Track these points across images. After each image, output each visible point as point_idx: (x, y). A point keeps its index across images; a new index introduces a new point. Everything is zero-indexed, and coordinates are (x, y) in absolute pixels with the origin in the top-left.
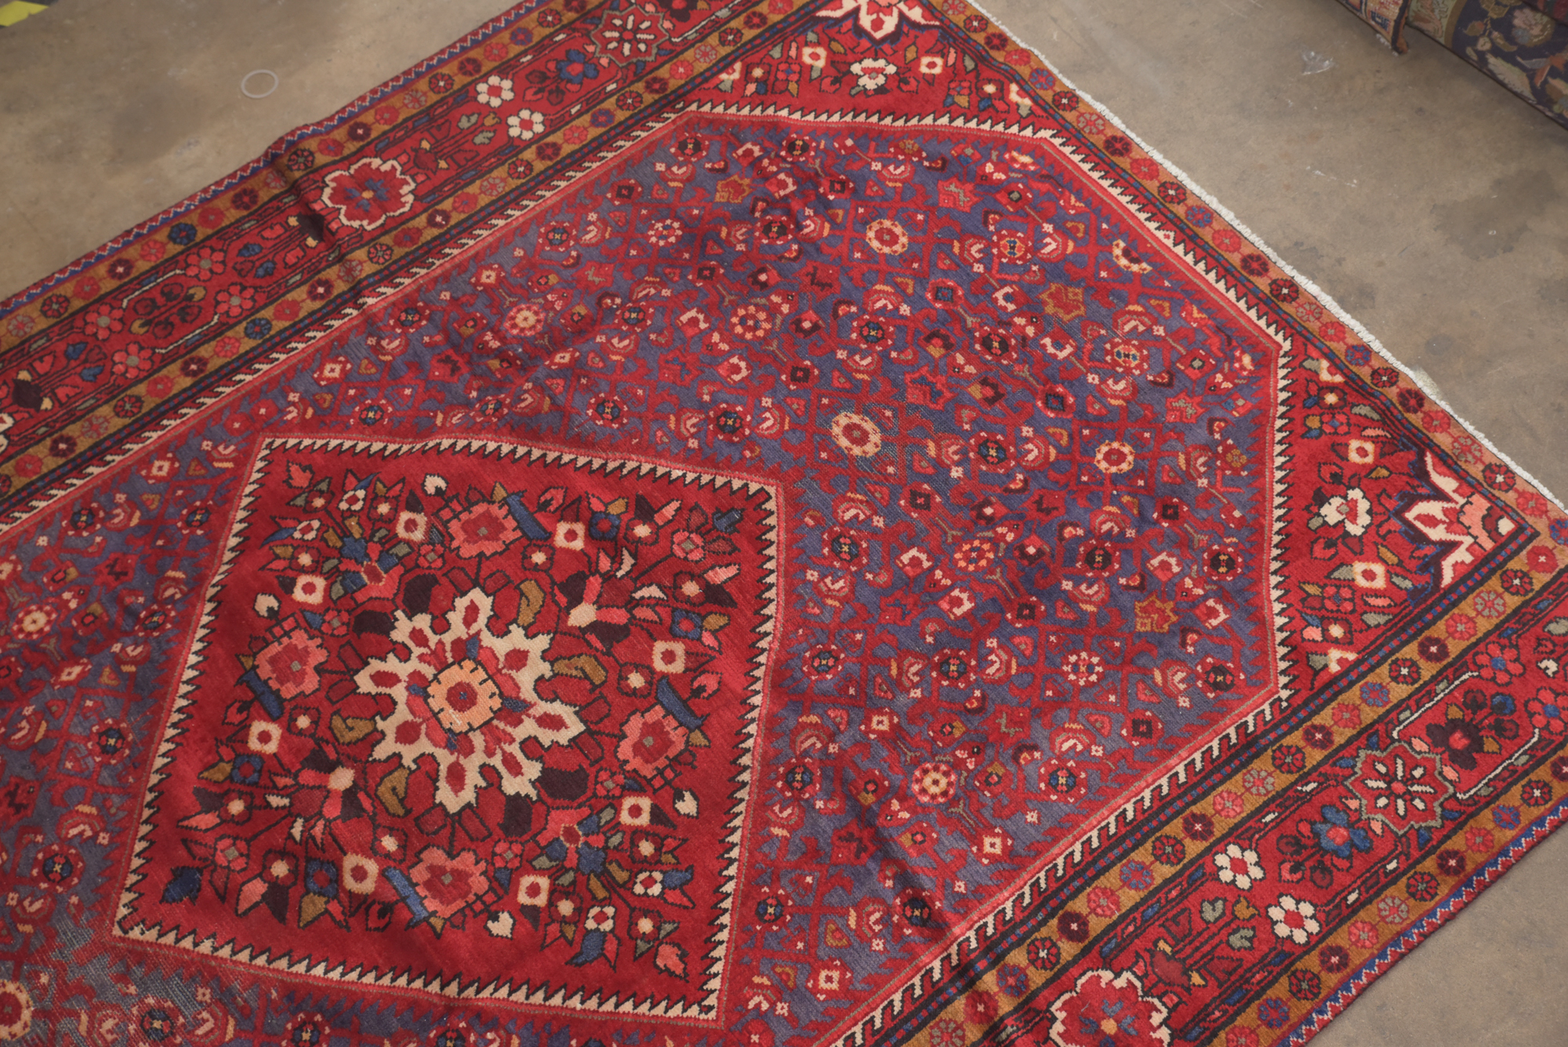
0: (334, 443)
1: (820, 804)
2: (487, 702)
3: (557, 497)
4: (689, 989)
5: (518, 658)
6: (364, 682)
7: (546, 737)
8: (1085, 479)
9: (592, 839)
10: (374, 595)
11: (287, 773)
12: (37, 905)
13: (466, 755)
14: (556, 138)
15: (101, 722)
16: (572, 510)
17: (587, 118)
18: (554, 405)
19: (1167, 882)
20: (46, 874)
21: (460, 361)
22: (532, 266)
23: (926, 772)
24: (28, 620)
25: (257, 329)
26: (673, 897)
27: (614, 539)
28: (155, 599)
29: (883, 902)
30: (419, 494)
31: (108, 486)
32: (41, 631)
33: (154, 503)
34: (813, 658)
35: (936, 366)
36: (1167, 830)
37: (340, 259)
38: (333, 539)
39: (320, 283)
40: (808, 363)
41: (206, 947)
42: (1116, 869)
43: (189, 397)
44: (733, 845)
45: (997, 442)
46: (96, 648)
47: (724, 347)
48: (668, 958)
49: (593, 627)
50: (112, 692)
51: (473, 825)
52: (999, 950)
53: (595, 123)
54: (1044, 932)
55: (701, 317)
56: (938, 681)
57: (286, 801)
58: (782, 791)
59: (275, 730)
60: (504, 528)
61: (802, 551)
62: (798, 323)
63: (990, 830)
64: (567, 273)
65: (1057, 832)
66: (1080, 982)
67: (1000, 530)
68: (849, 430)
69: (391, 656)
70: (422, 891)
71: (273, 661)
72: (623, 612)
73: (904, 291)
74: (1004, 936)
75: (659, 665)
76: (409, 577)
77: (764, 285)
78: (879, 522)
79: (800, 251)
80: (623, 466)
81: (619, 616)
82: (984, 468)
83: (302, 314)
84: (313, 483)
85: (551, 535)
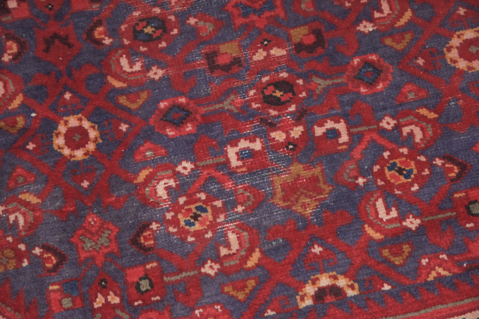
8: (68, 96)
35: (279, 26)
45: (159, 39)
73: (391, 35)
82: (136, 14)
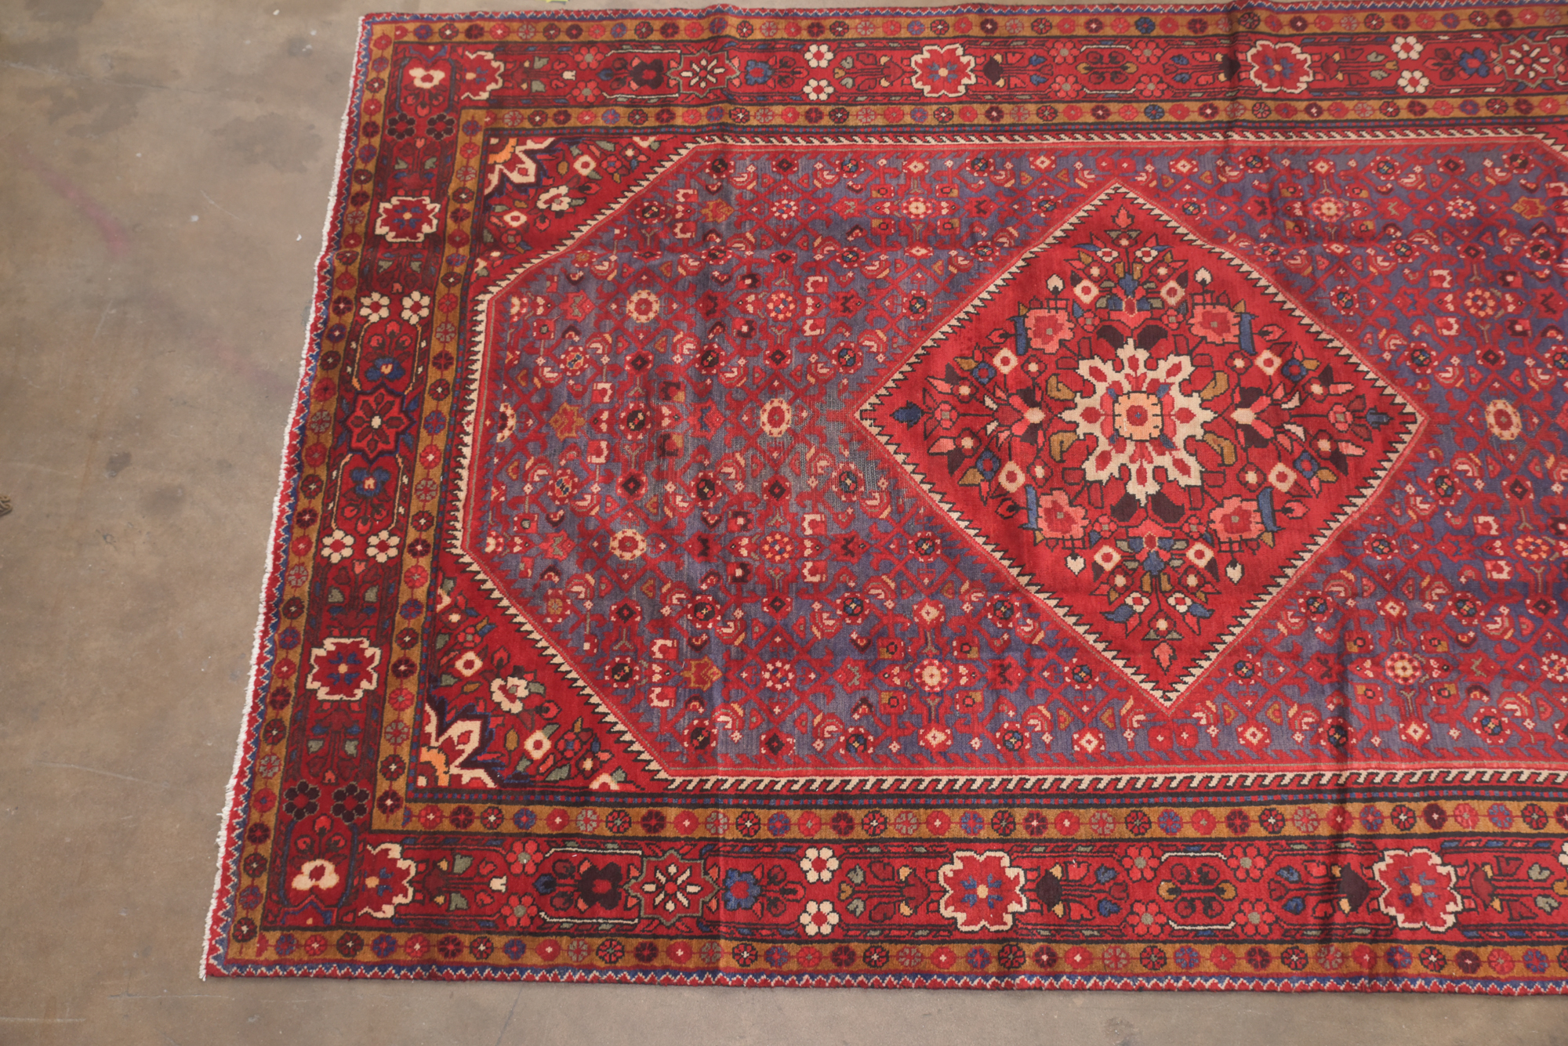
0: (1157, 212)
1: (1319, 630)
2: (1150, 429)
3: (1276, 333)
4: (1164, 679)
5: (1186, 416)
6: (1084, 367)
7: (1173, 474)
9: (1162, 552)
10: (1123, 319)
11: (1005, 390)
12: (825, 371)
13: (1118, 452)
14: (1428, 103)
15: (919, 291)
16: (1279, 348)
17: (1459, 101)
18: (1313, 273)
19: (1518, 834)
20: (839, 357)
21: (1269, 210)
22: (1356, 178)
23: (1402, 658)
24: (914, 204)
25: (1155, 112)
26: (1189, 619)
27: (1296, 383)
28: (992, 239)
29: (1319, 713)
30: (1190, 275)
31: (1005, 154)
32: (917, 216)
33: (1027, 180)
34: (1376, 539)
36: (1543, 804)
37: (1233, 99)
38: (1120, 270)
39: (1211, 107)
40: (1502, 353)
41: (900, 458)
42: (1489, 803)
43: (1086, 130)
44: (1248, 616)
46: (942, 246)
47: (1451, 307)
48: (1163, 653)
49: (1246, 428)
50: (936, 279)
51: (1096, 495)
52: (1375, 795)
53: (1462, 107)
54: (1412, 805)
55: (1449, 278)
56: (1450, 609)
57: (995, 407)
58: (1300, 605)
59: (1014, 362)
60: (1228, 330)
61: (1415, 470)
62: (1514, 322)
63: (1420, 723)
64: (1376, 196)
65: (1466, 753)
66: (1415, 851)
67: (1562, 544)
68: (1500, 414)
69: (1110, 363)
70: (1041, 512)
71: (1038, 319)
72: (1271, 431)
74: (1384, 789)
75: (1272, 478)
76: (1151, 323)
77: (1508, 284)
78: (1479, 484)
79: (1548, 277)
80: (1331, 341)
81: (1266, 432)
83: (1187, 120)
84: (1129, 228)
85: (1256, 354)
